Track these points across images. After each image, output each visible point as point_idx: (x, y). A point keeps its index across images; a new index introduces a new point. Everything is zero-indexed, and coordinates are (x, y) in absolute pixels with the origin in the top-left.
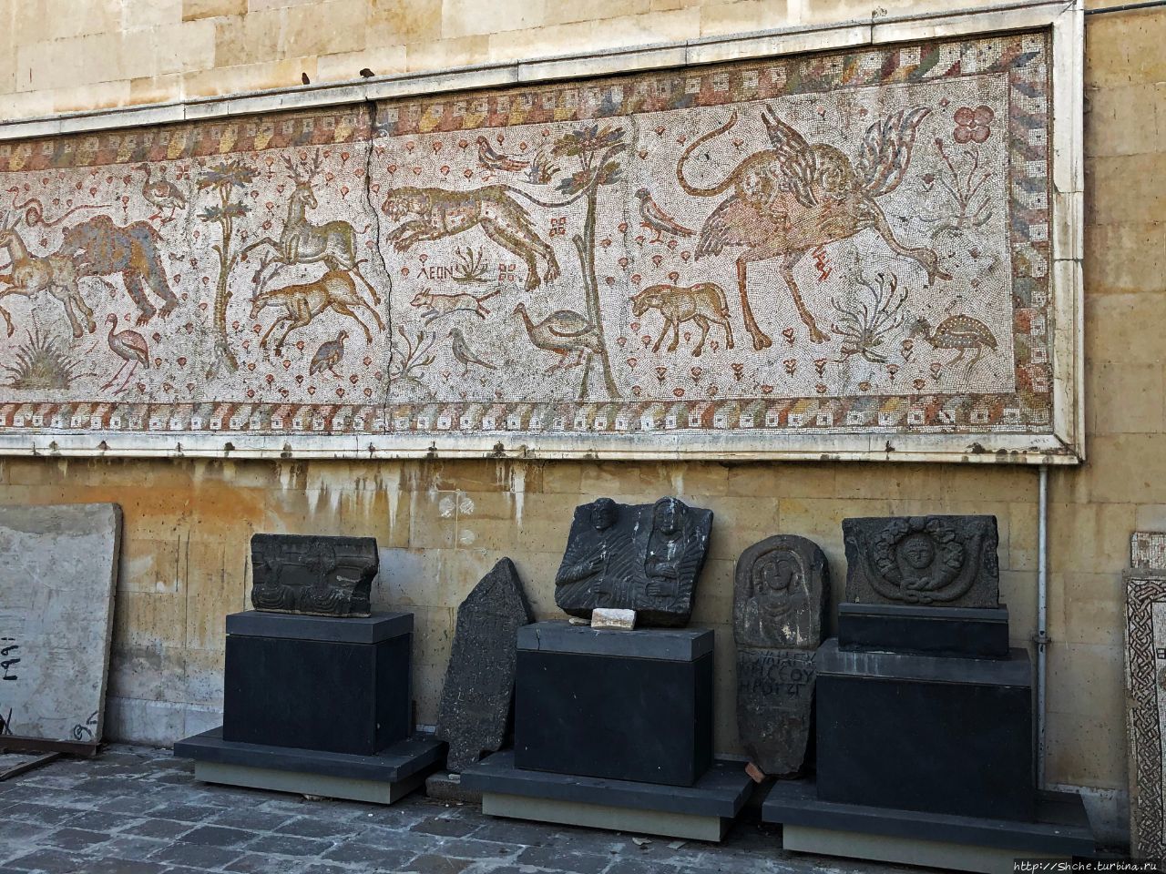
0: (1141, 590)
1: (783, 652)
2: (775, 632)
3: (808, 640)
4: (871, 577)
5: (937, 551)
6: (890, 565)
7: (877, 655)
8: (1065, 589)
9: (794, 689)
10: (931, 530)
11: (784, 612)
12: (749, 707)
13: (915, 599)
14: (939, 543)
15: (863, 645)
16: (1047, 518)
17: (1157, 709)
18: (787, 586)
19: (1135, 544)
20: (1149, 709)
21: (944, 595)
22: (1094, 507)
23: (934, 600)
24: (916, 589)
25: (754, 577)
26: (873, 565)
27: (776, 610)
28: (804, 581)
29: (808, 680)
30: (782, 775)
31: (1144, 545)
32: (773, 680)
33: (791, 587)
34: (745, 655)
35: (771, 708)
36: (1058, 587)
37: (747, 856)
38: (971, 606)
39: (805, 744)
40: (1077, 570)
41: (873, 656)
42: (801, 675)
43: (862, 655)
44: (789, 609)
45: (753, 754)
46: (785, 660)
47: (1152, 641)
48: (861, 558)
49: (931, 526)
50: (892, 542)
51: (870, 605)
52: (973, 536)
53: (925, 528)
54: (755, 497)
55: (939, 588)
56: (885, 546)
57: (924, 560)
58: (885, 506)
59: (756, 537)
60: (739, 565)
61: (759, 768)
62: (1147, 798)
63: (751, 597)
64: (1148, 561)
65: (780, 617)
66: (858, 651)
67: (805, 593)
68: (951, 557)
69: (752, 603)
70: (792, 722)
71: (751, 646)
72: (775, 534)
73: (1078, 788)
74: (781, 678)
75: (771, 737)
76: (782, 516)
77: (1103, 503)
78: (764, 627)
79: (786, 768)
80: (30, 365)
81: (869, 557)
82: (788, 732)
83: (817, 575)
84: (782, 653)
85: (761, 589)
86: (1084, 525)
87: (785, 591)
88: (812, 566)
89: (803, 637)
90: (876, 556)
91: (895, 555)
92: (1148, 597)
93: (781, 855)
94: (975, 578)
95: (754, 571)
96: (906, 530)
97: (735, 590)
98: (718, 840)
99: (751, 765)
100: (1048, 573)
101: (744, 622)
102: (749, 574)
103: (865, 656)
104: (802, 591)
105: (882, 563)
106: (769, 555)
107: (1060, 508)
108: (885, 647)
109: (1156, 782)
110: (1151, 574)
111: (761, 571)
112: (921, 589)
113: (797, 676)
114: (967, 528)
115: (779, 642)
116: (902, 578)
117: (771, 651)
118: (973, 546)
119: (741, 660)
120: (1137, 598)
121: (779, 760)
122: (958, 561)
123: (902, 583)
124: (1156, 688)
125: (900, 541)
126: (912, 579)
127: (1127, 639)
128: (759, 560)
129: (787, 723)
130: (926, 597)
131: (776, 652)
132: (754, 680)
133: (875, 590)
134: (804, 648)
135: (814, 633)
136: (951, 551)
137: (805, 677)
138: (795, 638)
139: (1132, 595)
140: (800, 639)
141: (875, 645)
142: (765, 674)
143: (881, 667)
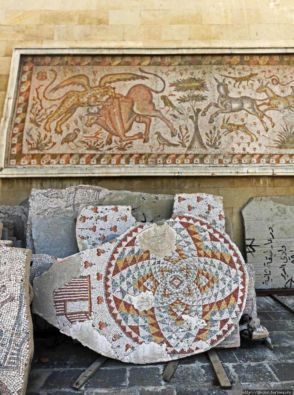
80: (285, 139)
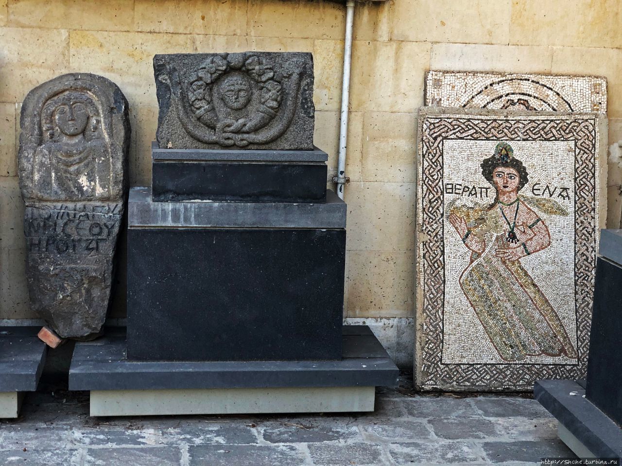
0: (435, 128)
1: (80, 205)
2: (70, 183)
3: (108, 191)
4: (185, 120)
5: (254, 91)
6: (206, 107)
7: (195, 204)
8: (363, 128)
9: (93, 245)
10: (250, 68)
11: (81, 161)
12: (41, 268)
13: (230, 142)
14: (258, 82)
15: (178, 194)
16: (352, 56)
17: (443, 241)
18: (83, 132)
19: (430, 83)
20: (436, 242)
21: (261, 137)
22: (394, 46)
23: (250, 143)
24: (233, 132)
25: (44, 121)
26: (189, 107)
27: (72, 159)
28: (103, 126)
29: (109, 235)
30: (82, 337)
31: (438, 84)
32: (69, 236)
33: (87, 133)
34: (35, 211)
35: (68, 266)
36: (357, 127)
37: (48, 428)
38: (287, 148)
39: (106, 303)
40: (375, 109)
41: (189, 205)
42: (101, 228)
43: (178, 205)
44: (86, 158)
45: (47, 319)
46: (82, 214)
47: (442, 177)
48: (175, 99)
49: (250, 64)
50: (209, 81)
51: (184, 151)
52: (291, 75)
53: (244, 65)
54: (40, 28)
55: (256, 130)
56: (202, 85)
57: (242, 100)
58: (189, 41)
59: (43, 76)
60: (24, 109)
61: (54, 333)
62: (431, 324)
63: (40, 144)
64: (440, 100)
65: (76, 167)
66: (173, 200)
67: (104, 139)
68: (269, 97)
69: (41, 151)
70: (92, 280)
71: (40, 200)
72: (65, 72)
73: (365, 320)
74: (79, 234)
75: (69, 298)
76: (72, 51)
77: (402, 41)
78: (58, 178)
79: (86, 329)
81: (184, 97)
82: (88, 291)
83: (118, 118)
84: (78, 207)
85: (52, 135)
86: (384, 63)
87: (81, 136)
88: (112, 109)
89: (103, 187)
90: (191, 97)
91: (211, 95)
92: (440, 135)
93: (87, 423)
94: (292, 119)
95: (43, 115)
96: (224, 68)
97: (21, 138)
98: (15, 416)
99: (45, 329)
100: (349, 112)
101: (32, 173)
102: (36, 119)
103: (180, 206)
104: (100, 137)
105: (198, 104)
106: (61, 96)
107: (363, 47)
108: (202, 195)
109: (439, 308)
110: (444, 112)
111: (52, 114)
112: (238, 132)
113: (96, 230)
114: (286, 65)
115: (75, 193)
116: (218, 120)
117: (65, 204)
118: (291, 85)
119: (30, 216)
120: (431, 136)
121: (78, 322)
122: (276, 100)
123: (219, 125)
124: (443, 221)
125: (216, 81)
126: (228, 121)
127: (420, 176)
128: (49, 102)
129: (87, 282)
130: (242, 140)
131: (71, 205)
132: (45, 238)
133: (189, 133)
134: (103, 199)
135: (116, 183)
136: (270, 91)
137: (106, 231)
138: (94, 190)
139: (427, 133)
140: (99, 191)
141: (191, 194)
142: (59, 230)
143: (197, 216)
